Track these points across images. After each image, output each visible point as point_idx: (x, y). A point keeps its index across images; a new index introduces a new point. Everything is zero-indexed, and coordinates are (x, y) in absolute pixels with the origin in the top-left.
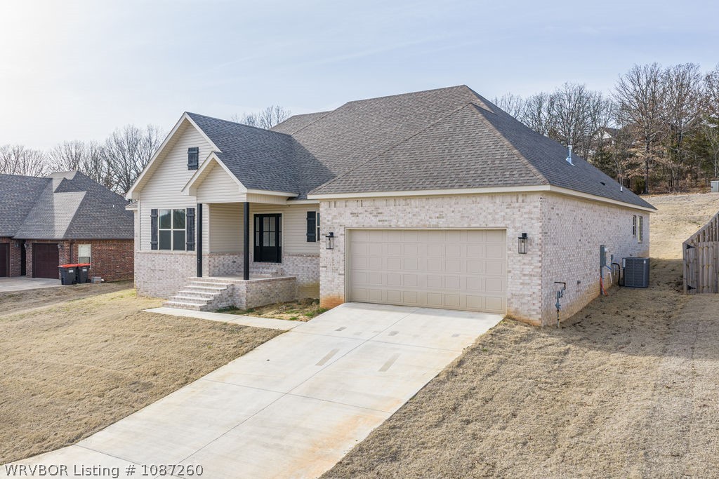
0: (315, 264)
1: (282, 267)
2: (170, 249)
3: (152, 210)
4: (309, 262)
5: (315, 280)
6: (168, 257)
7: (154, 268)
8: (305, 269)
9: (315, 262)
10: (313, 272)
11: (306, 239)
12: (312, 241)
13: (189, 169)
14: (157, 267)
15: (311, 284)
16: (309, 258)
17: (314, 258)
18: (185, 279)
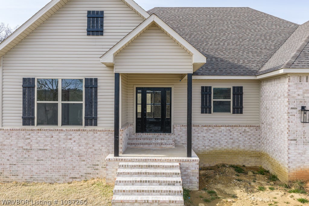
0: (212, 133)
1: (173, 136)
2: (56, 124)
3: (24, 79)
4: (205, 131)
5: (212, 148)
6: (55, 134)
7: (28, 148)
8: (201, 138)
9: (211, 131)
10: (210, 140)
11: (200, 111)
12: (206, 113)
13: (88, 35)
14: (35, 146)
15: (208, 151)
16: (205, 128)
17: (210, 128)
18: (84, 158)
